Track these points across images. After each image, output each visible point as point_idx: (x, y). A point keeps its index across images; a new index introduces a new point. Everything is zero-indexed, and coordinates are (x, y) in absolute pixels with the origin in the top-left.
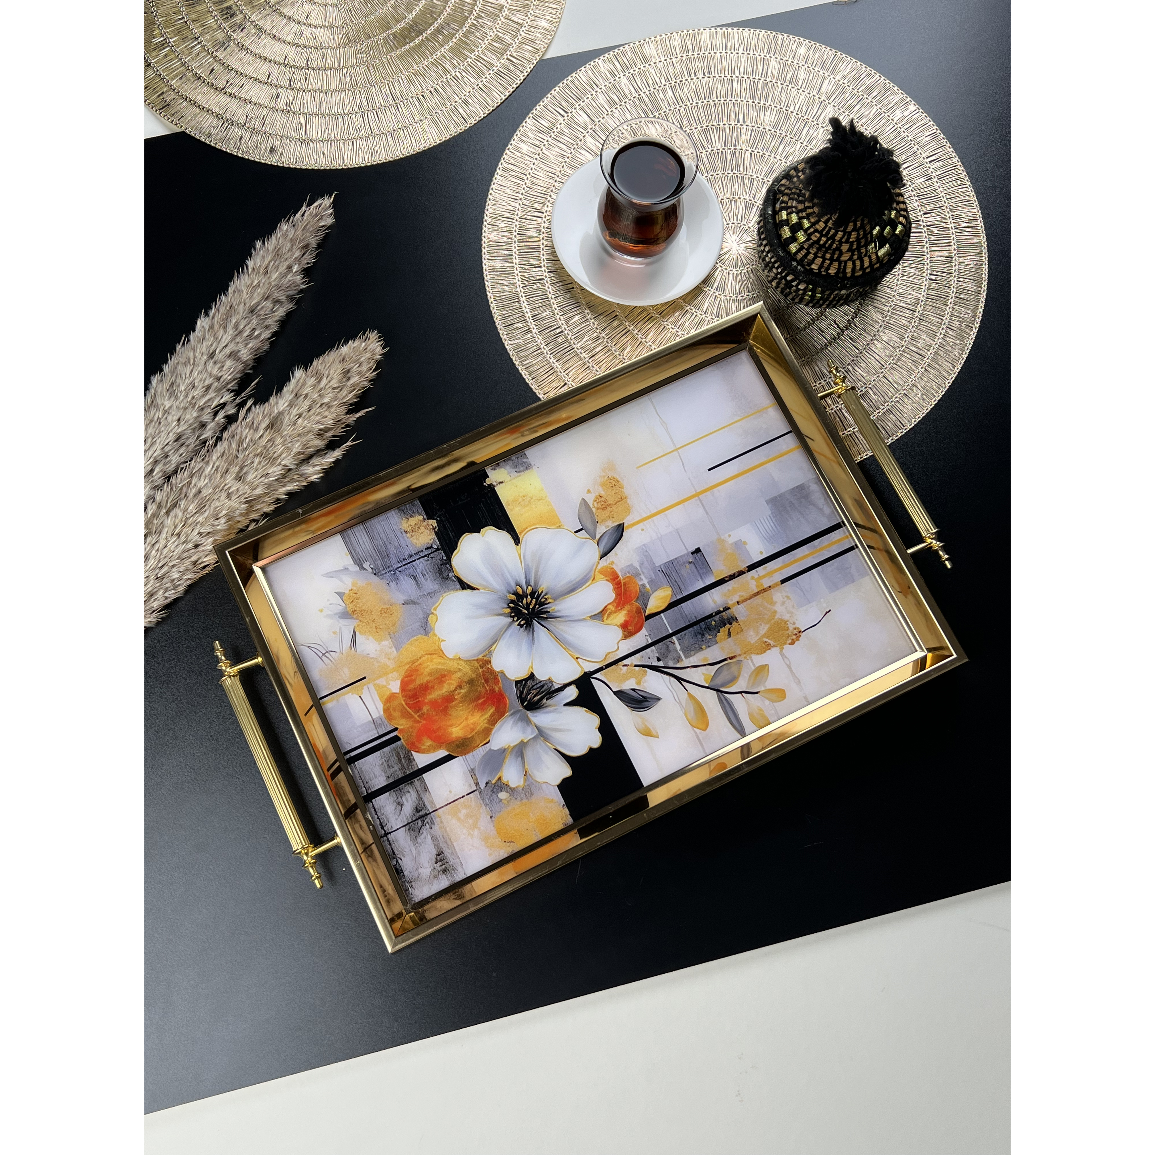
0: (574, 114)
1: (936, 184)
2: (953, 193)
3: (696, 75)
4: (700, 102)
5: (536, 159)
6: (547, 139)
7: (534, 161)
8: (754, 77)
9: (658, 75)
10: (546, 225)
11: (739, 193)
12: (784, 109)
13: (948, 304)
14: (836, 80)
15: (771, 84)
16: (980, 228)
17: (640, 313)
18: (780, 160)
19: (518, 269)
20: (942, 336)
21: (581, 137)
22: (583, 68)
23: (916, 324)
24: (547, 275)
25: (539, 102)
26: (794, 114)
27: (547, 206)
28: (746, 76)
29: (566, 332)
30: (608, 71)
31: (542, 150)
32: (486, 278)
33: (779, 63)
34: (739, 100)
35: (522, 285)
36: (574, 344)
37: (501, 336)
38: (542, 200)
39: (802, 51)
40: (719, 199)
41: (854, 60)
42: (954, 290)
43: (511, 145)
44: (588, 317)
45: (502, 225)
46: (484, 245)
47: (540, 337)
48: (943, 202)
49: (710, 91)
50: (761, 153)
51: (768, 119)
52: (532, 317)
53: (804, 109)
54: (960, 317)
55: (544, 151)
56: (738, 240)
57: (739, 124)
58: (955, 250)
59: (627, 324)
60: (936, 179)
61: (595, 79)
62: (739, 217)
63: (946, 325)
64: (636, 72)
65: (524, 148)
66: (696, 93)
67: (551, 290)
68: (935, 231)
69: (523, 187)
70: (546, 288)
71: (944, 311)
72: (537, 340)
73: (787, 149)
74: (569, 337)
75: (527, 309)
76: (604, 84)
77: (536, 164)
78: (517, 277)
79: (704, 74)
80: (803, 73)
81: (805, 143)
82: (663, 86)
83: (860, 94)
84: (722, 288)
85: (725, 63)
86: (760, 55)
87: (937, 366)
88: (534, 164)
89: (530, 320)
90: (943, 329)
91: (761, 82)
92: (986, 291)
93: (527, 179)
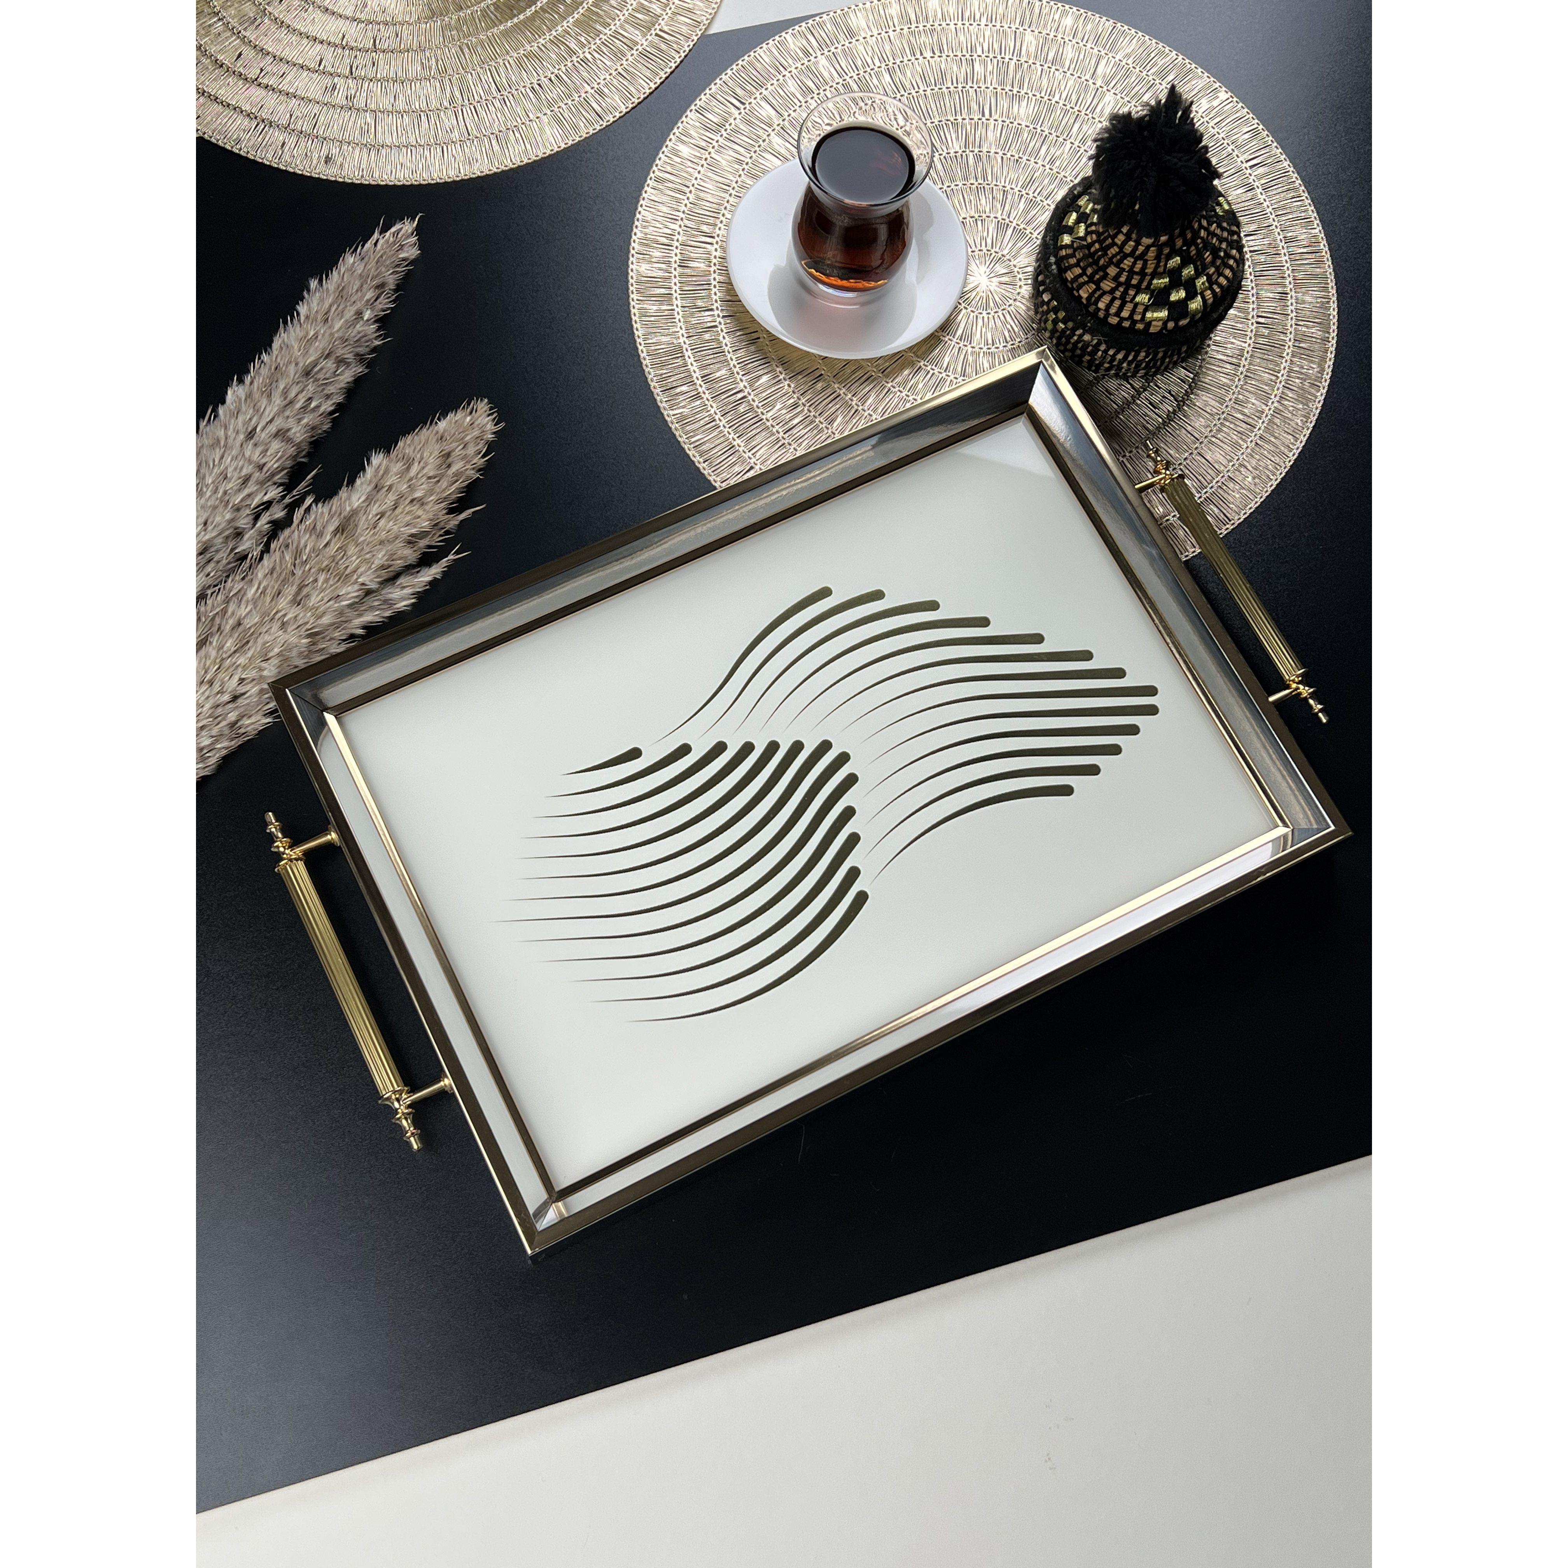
0: (753, 105)
1: (1260, 196)
2: (1283, 208)
3: (921, 54)
4: (929, 89)
5: (702, 166)
6: (716, 139)
7: (699, 168)
8: (1003, 55)
9: (870, 54)
10: (718, 254)
11: (987, 210)
12: (1046, 97)
13: (1284, 355)
14: (1117, 59)
15: (1026, 64)
16: (1324, 254)
17: (854, 372)
18: (1043, 166)
19: (681, 313)
20: (1277, 398)
21: (765, 137)
22: (764, 45)
23: (1242, 383)
24: (722, 321)
25: (705, 89)
26: (1061, 105)
27: (720, 229)
28: (991, 56)
29: (750, 398)
30: (800, 49)
31: (709, 153)
32: (635, 326)
33: (1036, 38)
34: (983, 87)
35: (686, 335)
36: (763, 414)
37: (659, 404)
38: (712, 220)
39: (1068, 21)
40: (961, 219)
41: (1140, 34)
42: (1292, 336)
43: (667, 146)
44: (781, 377)
45: (657, 254)
46: (631, 281)
47: (714, 405)
48: (1271, 220)
49: (943, 75)
50: (1017, 157)
51: (1024, 111)
52: (702, 377)
53: (1074, 98)
54: (1302, 373)
55: (713, 155)
56: (987, 274)
57: (984, 119)
58: (1290, 283)
59: (836, 386)
60: (1260, 190)
61: (782, 59)
62: (989, 241)
63: (1283, 383)
64: (839, 50)
65: (685, 151)
66: (923, 77)
67: (727, 341)
68: (1262, 258)
69: (684, 202)
70: (721, 338)
71: (1278, 365)
72: (709, 408)
73: (1052, 150)
74: (755, 404)
75: (694, 367)
76: (794, 66)
77: (702, 172)
78: (679, 324)
79: (934, 53)
80: (1070, 50)
81: (1077, 143)
82: (876, 69)
83: (1151, 78)
84: (968, 337)
85: (962, 38)
86: (1010, 27)
87: (1273, 439)
88: (699, 172)
89: (699, 382)
90: (1278, 389)
91: (1012, 63)
92: (1336, 338)
93: (690, 192)
